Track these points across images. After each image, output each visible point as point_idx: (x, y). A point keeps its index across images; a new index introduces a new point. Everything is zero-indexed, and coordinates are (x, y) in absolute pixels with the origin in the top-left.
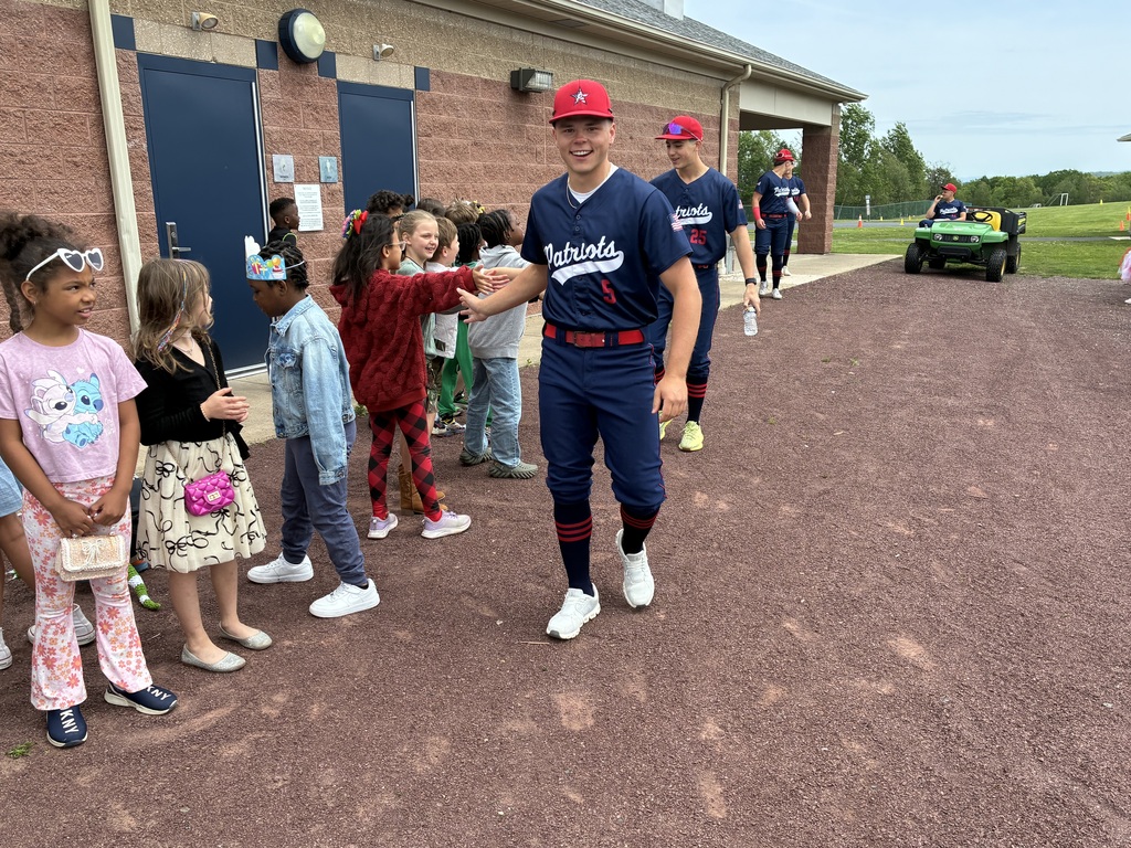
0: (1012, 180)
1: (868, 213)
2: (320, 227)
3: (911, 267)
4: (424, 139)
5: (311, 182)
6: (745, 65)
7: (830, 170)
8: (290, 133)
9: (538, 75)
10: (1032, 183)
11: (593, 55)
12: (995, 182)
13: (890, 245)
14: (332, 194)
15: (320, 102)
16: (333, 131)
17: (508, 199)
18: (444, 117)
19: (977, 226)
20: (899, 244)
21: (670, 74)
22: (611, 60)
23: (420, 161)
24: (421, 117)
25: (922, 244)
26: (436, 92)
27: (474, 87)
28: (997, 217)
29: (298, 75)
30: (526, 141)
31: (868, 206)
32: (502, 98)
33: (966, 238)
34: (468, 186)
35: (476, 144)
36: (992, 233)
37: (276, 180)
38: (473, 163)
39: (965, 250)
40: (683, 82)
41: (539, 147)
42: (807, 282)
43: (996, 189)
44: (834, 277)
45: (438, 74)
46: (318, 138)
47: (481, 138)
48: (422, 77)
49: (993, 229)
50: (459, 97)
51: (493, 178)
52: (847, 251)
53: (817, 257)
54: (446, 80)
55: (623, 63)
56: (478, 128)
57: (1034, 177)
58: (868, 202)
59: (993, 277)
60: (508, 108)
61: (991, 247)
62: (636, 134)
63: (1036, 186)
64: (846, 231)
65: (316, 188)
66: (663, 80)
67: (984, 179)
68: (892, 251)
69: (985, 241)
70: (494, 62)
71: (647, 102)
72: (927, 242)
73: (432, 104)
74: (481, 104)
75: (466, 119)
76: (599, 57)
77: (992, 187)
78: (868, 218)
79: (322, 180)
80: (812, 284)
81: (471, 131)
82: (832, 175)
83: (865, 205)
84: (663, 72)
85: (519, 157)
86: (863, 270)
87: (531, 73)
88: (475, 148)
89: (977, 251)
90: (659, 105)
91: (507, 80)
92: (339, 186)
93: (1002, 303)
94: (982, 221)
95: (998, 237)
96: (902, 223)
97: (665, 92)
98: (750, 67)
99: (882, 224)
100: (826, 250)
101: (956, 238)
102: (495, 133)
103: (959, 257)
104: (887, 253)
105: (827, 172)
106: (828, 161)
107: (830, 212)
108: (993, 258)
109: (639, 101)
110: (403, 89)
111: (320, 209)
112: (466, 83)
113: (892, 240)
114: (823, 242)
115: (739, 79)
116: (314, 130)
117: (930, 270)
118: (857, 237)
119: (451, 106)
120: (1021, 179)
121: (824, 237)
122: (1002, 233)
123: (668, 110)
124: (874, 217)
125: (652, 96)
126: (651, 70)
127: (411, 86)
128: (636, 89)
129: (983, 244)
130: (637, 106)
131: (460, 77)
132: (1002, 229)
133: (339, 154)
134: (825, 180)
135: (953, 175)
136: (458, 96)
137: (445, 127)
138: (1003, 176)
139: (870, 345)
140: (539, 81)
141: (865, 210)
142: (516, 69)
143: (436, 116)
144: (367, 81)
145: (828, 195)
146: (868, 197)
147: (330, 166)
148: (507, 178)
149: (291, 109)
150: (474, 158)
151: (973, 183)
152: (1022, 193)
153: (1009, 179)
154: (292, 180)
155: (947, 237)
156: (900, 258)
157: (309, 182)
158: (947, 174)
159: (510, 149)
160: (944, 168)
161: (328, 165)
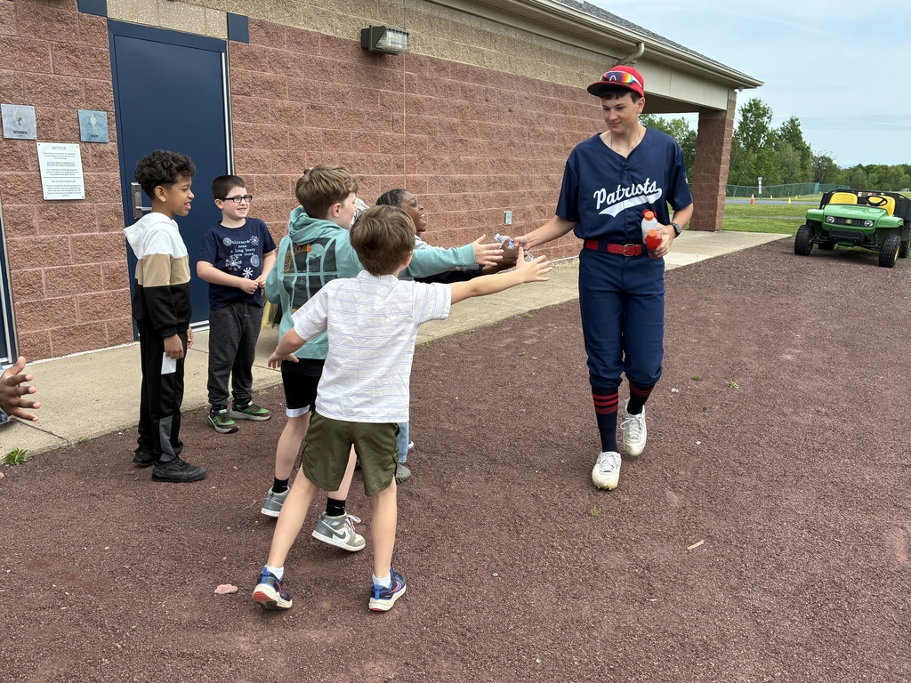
0: (885, 168)
1: (760, 192)
2: (81, 195)
3: (801, 249)
4: (240, 97)
5: (65, 140)
6: (638, 43)
7: (724, 152)
8: (32, 79)
9: (390, 34)
10: (902, 171)
11: (466, 20)
12: (870, 169)
13: (779, 223)
14: (100, 156)
15: (81, 44)
16: (103, 81)
17: (355, 169)
18: (269, 74)
19: (872, 210)
20: (787, 221)
21: (557, 48)
22: (488, 28)
23: (234, 122)
24: (234, 72)
25: (814, 225)
26: (256, 45)
27: (311, 42)
28: (892, 202)
29: (46, 8)
30: (380, 107)
31: (760, 187)
32: (351, 59)
33: (860, 222)
34: (302, 153)
35: (313, 107)
36: (886, 218)
37: (7, 135)
38: (309, 128)
39: (858, 234)
40: (572, 57)
41: (396, 115)
42: (693, 262)
43: (871, 175)
44: (721, 258)
45: (261, 25)
46: (78, 87)
47: (321, 101)
48: (237, 26)
49: (887, 214)
50: (291, 53)
51: (336, 146)
52: (738, 228)
53: (707, 234)
54: (272, 33)
55: (502, 31)
56: (315, 89)
57: (903, 166)
58: (760, 183)
59: (886, 262)
60: (356, 69)
61: (884, 232)
62: (517, 107)
63: (905, 173)
64: (740, 207)
65: (74, 149)
66: (549, 54)
67: (860, 166)
68: (781, 230)
69: (879, 226)
70: (339, 18)
71: (529, 74)
72: (820, 224)
73: (253, 59)
74: (321, 63)
75: (300, 78)
76: (475, 23)
77: (868, 173)
78: (760, 196)
79: (84, 138)
80: (697, 265)
81: (307, 92)
82: (726, 157)
83: (757, 185)
84: (549, 45)
85: (371, 124)
86: (751, 250)
87: (381, 31)
88: (312, 112)
89: (870, 235)
90: (544, 78)
91: (356, 38)
92: (112, 147)
93: (902, 295)
94: (876, 205)
95: (893, 223)
96: (790, 202)
97: (550, 66)
98: (643, 45)
99: (772, 203)
100: (717, 227)
101: (849, 222)
102: (340, 97)
103: (852, 241)
104: (776, 232)
105: (721, 154)
106: (722, 144)
107: (722, 192)
108: (887, 242)
109: (520, 72)
110: (211, 38)
111: (80, 173)
112: (299, 38)
113: (781, 217)
114: (715, 220)
115: (632, 57)
116: (70, 78)
117: (819, 251)
118: (750, 214)
119: (278, 61)
120: (893, 167)
121: (715, 216)
122: (897, 219)
123: (554, 85)
124: (765, 195)
125: (536, 69)
126: (535, 41)
127: (222, 34)
128: (517, 60)
129: (877, 229)
130: (517, 78)
131: (292, 30)
132: (896, 214)
133: (112, 109)
134: (719, 161)
135: (834, 162)
136: (288, 51)
137: (269, 86)
138: (877, 164)
139: (755, 353)
140: (391, 40)
141: (758, 190)
142: (368, 27)
143: (258, 73)
144: (154, 23)
145: (721, 175)
146: (760, 178)
147: (97, 122)
148: (355, 147)
149: (33, 50)
150: (310, 122)
151: (851, 169)
152: (893, 180)
153: (882, 167)
154: (34, 136)
155: (840, 220)
156: (789, 238)
157: (62, 141)
158: (829, 160)
159: (358, 115)
160: (827, 156)
161: (93, 120)
